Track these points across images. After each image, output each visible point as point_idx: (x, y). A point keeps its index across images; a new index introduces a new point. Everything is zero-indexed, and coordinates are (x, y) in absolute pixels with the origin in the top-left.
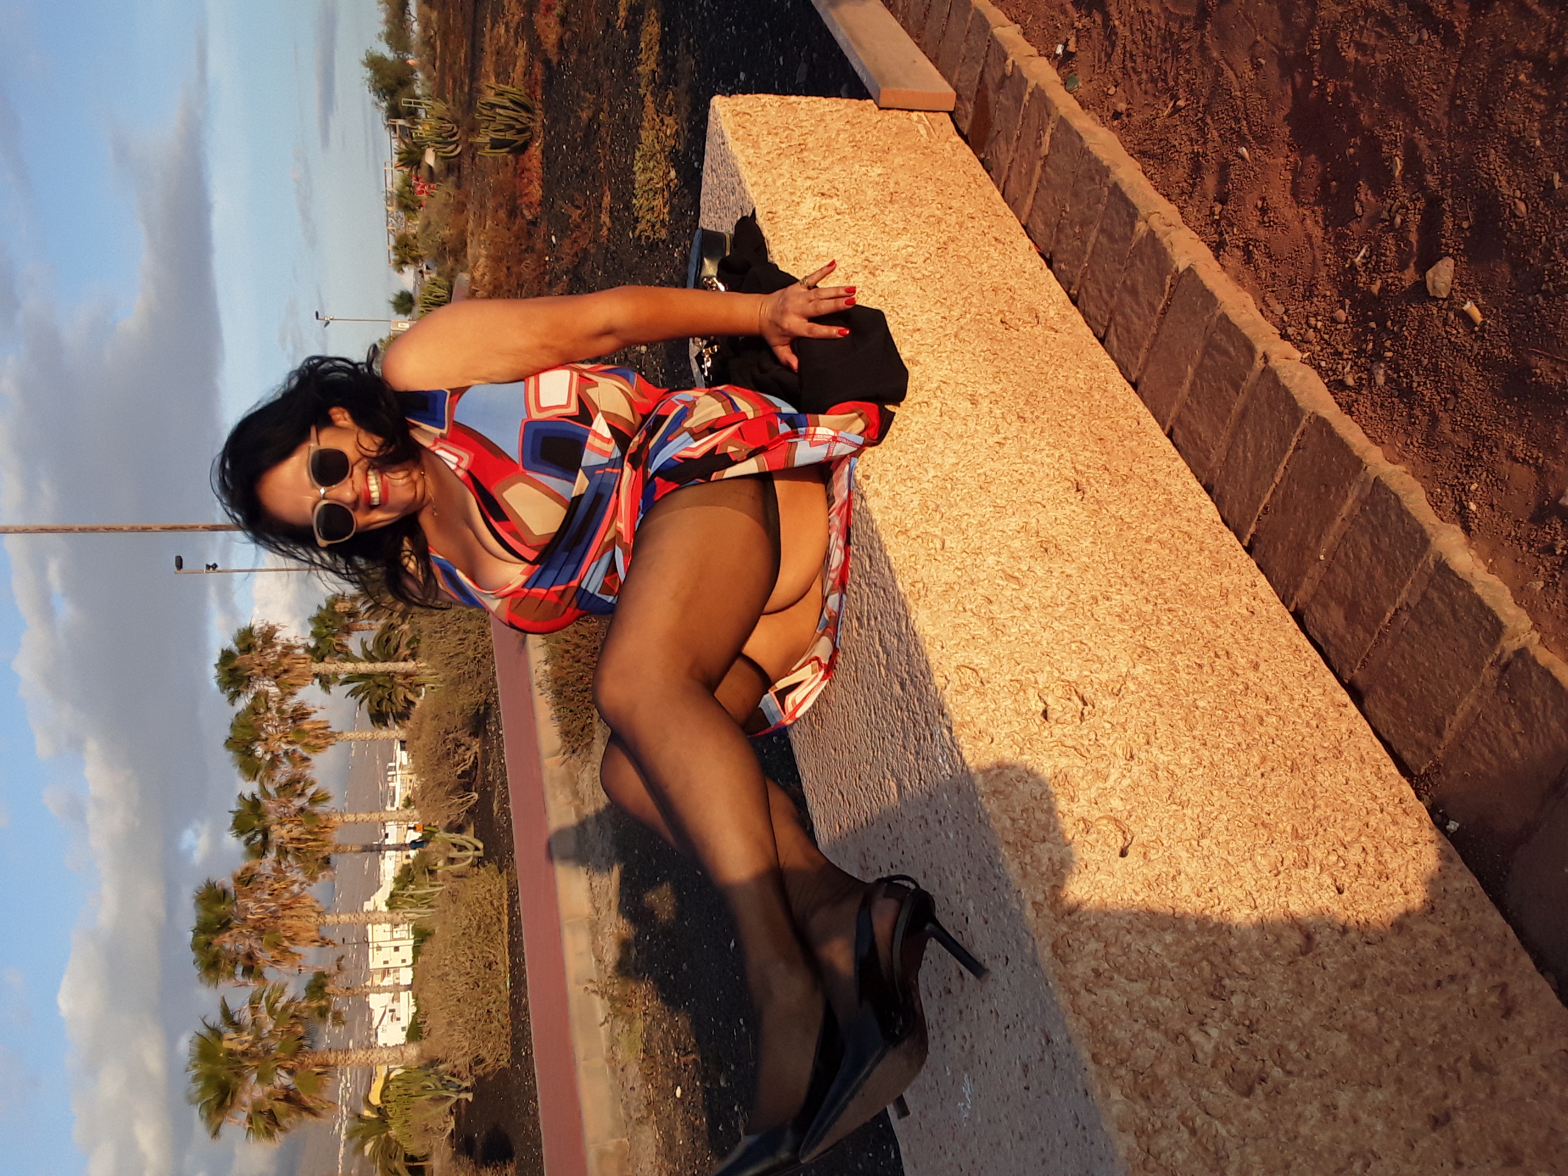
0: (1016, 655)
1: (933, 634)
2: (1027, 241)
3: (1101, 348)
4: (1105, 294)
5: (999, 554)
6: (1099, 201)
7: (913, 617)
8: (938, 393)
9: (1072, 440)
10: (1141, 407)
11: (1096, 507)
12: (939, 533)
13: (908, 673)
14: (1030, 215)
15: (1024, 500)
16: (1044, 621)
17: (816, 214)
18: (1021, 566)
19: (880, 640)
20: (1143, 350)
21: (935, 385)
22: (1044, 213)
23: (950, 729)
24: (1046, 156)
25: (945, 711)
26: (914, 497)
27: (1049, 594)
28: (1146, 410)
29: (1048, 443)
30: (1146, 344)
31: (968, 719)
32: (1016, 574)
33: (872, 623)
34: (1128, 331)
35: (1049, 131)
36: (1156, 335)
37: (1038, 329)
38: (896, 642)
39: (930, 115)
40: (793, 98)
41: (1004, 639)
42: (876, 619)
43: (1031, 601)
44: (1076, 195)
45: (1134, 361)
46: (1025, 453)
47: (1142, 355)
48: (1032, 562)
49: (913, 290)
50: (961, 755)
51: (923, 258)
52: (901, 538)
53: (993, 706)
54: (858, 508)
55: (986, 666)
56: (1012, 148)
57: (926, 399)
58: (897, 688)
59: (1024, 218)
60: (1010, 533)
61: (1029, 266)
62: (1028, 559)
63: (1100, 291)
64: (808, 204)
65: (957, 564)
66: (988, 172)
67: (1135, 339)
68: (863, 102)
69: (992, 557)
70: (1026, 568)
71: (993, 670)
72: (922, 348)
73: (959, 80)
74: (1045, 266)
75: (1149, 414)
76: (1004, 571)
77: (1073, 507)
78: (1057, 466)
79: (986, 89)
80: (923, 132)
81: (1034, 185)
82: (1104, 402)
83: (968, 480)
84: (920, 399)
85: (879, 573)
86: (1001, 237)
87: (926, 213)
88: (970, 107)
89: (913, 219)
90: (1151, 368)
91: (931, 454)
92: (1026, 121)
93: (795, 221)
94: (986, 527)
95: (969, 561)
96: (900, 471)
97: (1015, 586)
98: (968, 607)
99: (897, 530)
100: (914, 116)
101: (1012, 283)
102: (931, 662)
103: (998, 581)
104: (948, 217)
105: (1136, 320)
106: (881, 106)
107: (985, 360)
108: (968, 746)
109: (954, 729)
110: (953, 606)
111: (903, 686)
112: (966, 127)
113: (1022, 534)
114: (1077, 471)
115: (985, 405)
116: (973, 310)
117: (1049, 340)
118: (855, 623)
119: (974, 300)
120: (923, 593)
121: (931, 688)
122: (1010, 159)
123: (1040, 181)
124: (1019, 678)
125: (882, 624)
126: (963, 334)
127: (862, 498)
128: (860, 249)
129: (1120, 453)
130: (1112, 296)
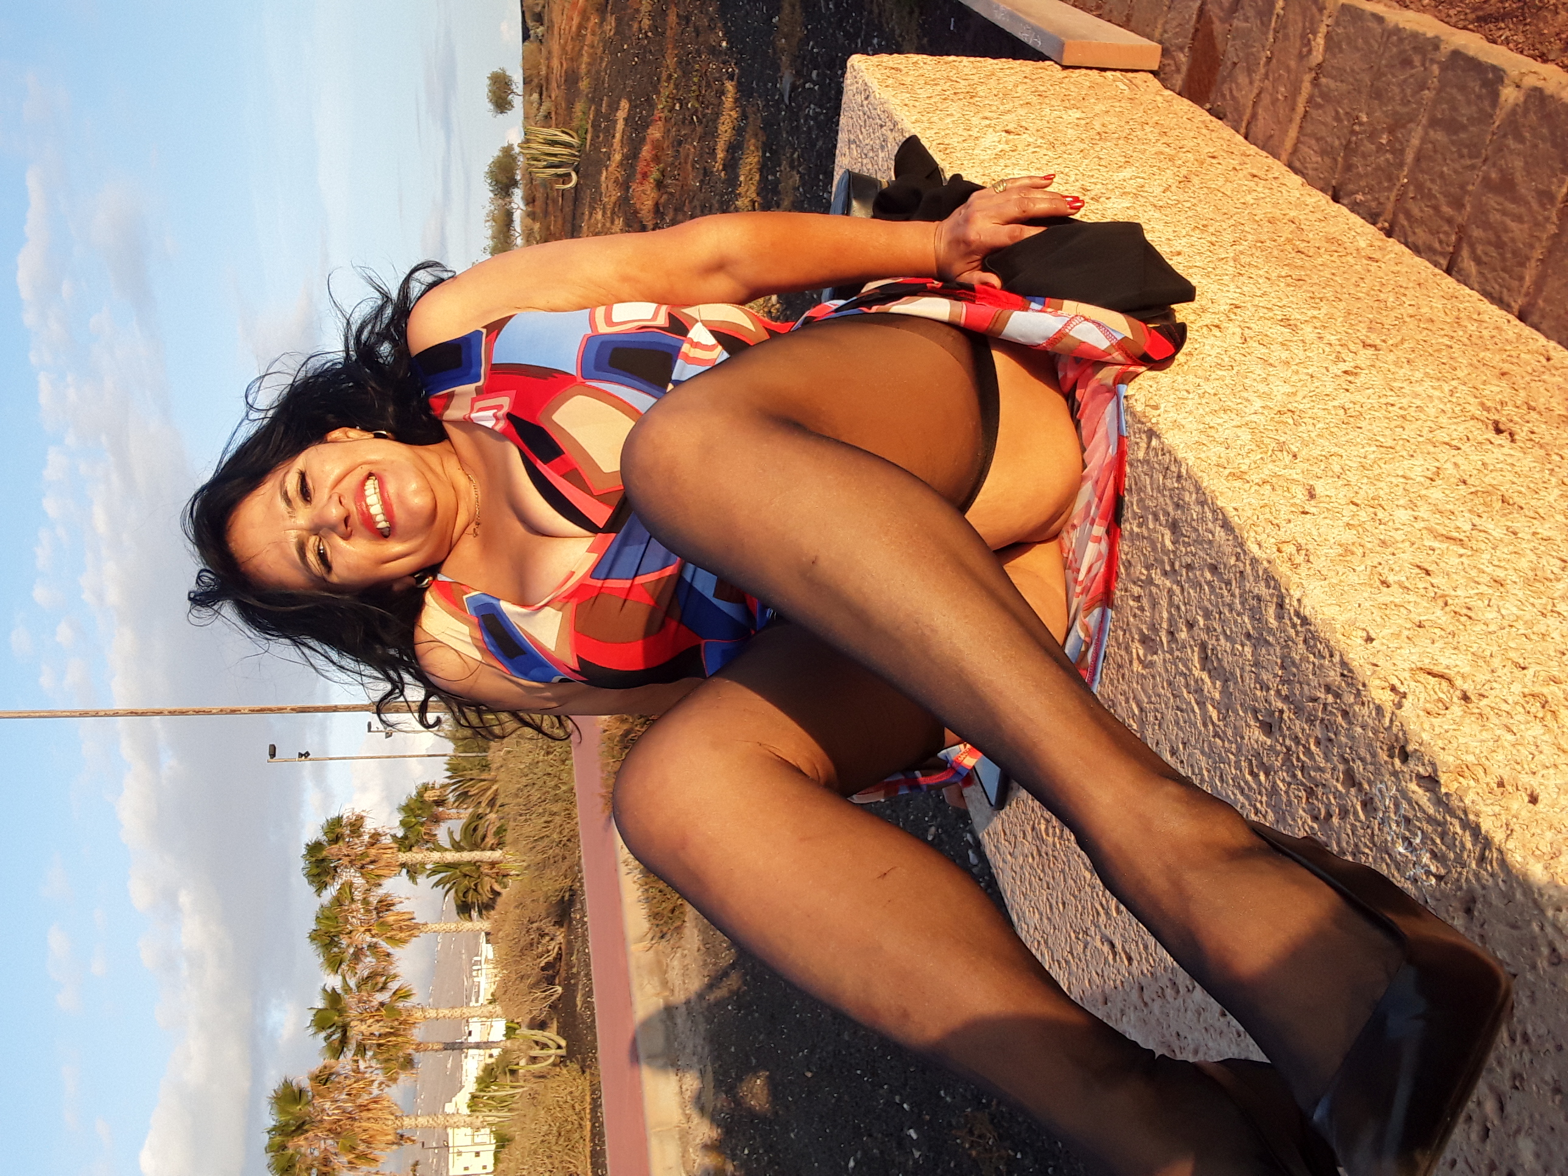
0: (1512, 654)
1: (1341, 618)
2: (1298, 180)
3: (1450, 279)
4: (1447, 210)
5: (1413, 505)
6: (1423, 86)
7: (1296, 593)
8: (1233, 316)
9: (1460, 374)
10: (1542, 340)
11: (1542, 452)
12: (1299, 477)
13: (1286, 699)
14: (1295, 151)
15: (1420, 439)
16: (1537, 602)
17: (1000, 147)
18: (1459, 525)
19: (1205, 659)
20: (1533, 263)
21: (1227, 307)
22: (1318, 140)
23: (1431, 782)
24: (1319, 65)
25: (1410, 748)
26: (1239, 431)
27: (1523, 564)
28: (1553, 344)
29: (1427, 374)
30: (1538, 254)
31: (1470, 759)
32: (1455, 534)
33: (1183, 635)
34: (1500, 245)
35: (1323, 29)
36: (1556, 235)
37: (1350, 259)
38: (1248, 650)
39: (1130, 75)
40: (952, 58)
41: (1477, 628)
42: (1190, 625)
43: (1500, 574)
44: (1378, 95)
45: (1515, 284)
46: (1395, 384)
47: (1530, 275)
48: (1476, 521)
49: (1157, 215)
50: (1475, 831)
51: (1161, 189)
52: (1238, 484)
53: (1510, 737)
54: (1141, 455)
55: (1466, 669)
56: (1257, 77)
57: (1216, 322)
58: (1255, 735)
59: (1284, 157)
60: (1419, 479)
61: (1309, 200)
62: (1467, 515)
63: (1436, 208)
64: (991, 139)
65: (1346, 519)
66: (1220, 119)
67: (1515, 253)
68: (1041, 64)
69: (1402, 511)
70: (1467, 527)
71: (1482, 676)
72: (1190, 271)
73: (1165, 31)
74: (1331, 202)
75: (1560, 348)
76: (1430, 530)
77: (1506, 450)
78: (1454, 400)
79: (1210, 22)
80: (1126, 88)
81: (1300, 109)
82: (1485, 333)
83: (1321, 413)
84: (1208, 322)
85: (1199, 541)
86: (1261, 174)
87: (1154, 150)
88: (1183, 58)
89: (1135, 154)
90: (1553, 283)
91: (1248, 382)
92: (1280, 35)
93: (975, 152)
94: (1377, 471)
95: (1363, 515)
96: (1204, 401)
97: (1462, 551)
98: (1391, 579)
99: (1227, 472)
100: (1109, 74)
101: (1293, 214)
102: (1354, 664)
103: (1427, 543)
104: (1181, 155)
105: (1513, 225)
106: (1064, 64)
107: (1288, 285)
108: (1489, 810)
109: (1443, 778)
110: (1364, 578)
111: (1268, 728)
112: (1179, 80)
113: (1438, 482)
114: (1488, 410)
115: (1307, 330)
116: (1250, 237)
117: (1371, 268)
118: (1138, 649)
119: (1247, 229)
120: (1299, 559)
121: (1364, 713)
122: (1256, 91)
123: (1310, 100)
124: (1537, 689)
125: (1208, 630)
126: (1244, 259)
127: (1151, 434)
128: (1073, 178)
129: (1542, 389)
130: (1458, 205)
